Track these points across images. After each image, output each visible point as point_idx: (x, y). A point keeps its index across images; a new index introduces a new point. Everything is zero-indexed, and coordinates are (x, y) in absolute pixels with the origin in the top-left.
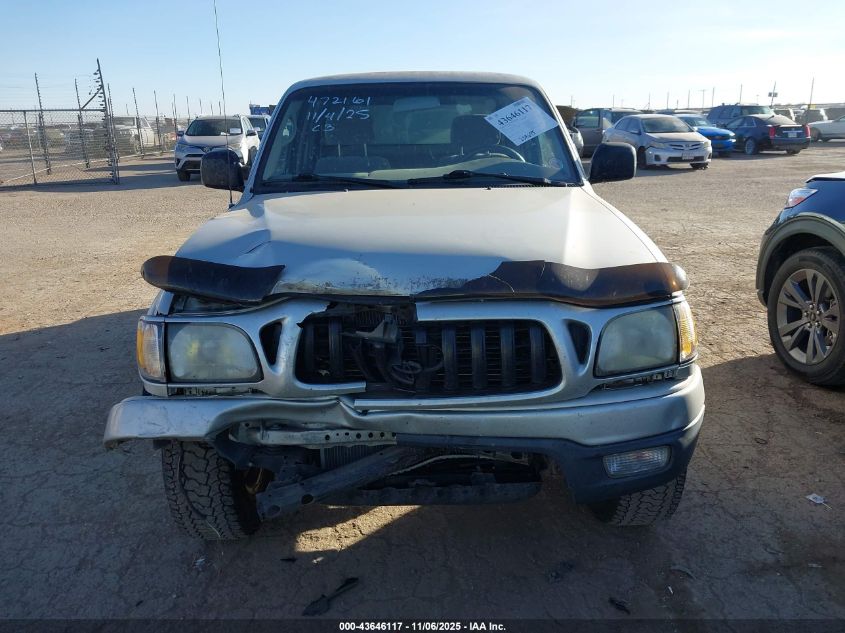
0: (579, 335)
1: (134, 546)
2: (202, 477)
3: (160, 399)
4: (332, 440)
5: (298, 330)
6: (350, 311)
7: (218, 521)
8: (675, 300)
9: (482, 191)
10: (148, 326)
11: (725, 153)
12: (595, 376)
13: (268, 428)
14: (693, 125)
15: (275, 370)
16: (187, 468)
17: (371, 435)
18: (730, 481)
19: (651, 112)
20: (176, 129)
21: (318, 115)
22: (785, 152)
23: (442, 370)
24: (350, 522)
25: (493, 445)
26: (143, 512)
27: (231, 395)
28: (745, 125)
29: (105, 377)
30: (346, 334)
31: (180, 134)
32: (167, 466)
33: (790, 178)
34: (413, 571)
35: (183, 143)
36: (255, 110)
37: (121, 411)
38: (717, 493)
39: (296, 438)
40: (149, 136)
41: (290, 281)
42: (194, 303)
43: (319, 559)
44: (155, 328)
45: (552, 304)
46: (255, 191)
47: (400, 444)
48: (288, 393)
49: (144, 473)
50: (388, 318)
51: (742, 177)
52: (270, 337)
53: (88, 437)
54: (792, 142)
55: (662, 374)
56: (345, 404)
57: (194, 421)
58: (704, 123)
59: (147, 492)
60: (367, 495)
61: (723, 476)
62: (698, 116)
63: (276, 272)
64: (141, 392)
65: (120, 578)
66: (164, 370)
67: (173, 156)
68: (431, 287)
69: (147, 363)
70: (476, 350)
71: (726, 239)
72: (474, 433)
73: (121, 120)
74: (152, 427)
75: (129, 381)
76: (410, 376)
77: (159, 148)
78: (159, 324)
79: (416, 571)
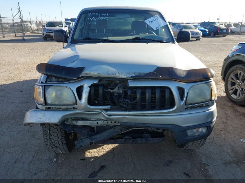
0: (181, 91)
1: (33, 155)
2: (56, 134)
3: (42, 110)
4: (99, 124)
5: (89, 88)
6: (106, 83)
7: (61, 148)
8: (211, 80)
9: (145, 44)
10: (38, 87)
11: (205, 36)
12: (186, 105)
13: (78, 120)
14: (196, 27)
15: (81, 102)
16: (51, 131)
17: (111, 122)
18: (217, 135)
19: (183, 23)
20: (42, 25)
21: (91, 19)
22: (222, 36)
23: (136, 102)
24: (102, 147)
25: (152, 126)
26: (36, 144)
27: (67, 109)
28: (211, 28)
29: (22, 100)
30: (105, 90)
31: (44, 26)
32: (44, 131)
33: (225, 43)
34: (122, 163)
35: (45, 29)
36: (66, 19)
37: (29, 114)
38: (213, 139)
39: (87, 123)
40: (34, 27)
41: (87, 72)
42: (54, 79)
43: (93, 159)
44: (41, 87)
45: (173, 81)
46: (71, 43)
47: (121, 125)
48: (85, 109)
49: (36, 131)
50: (119, 85)
51: (210, 43)
52: (80, 91)
53: (18, 120)
54: (224, 33)
55: (206, 104)
56: (104, 113)
57: (54, 118)
58: (199, 27)
59: (37, 137)
60: (110, 141)
61: (214, 133)
62: (197, 25)
63: (81, 69)
64: (36, 108)
65: (29, 165)
66: (44, 101)
67: (42, 33)
68: (133, 75)
69: (38, 99)
70: (148, 96)
71: (208, 61)
72: (146, 122)
73: (25, 22)
74: (40, 120)
75: (30, 101)
76: (126, 104)
77: (38, 30)
78: (42, 86)
79: (123, 163)
